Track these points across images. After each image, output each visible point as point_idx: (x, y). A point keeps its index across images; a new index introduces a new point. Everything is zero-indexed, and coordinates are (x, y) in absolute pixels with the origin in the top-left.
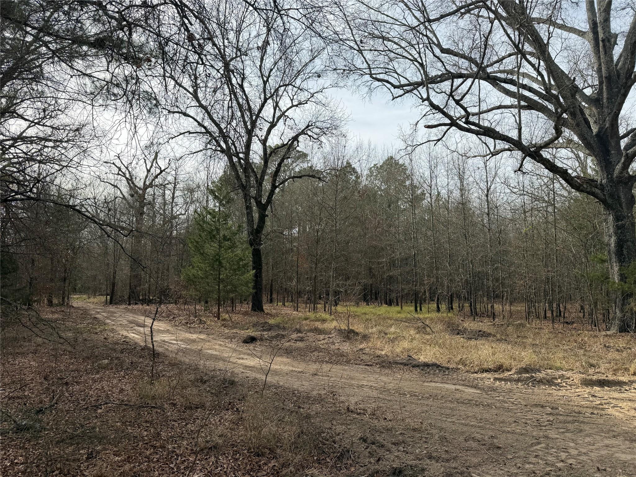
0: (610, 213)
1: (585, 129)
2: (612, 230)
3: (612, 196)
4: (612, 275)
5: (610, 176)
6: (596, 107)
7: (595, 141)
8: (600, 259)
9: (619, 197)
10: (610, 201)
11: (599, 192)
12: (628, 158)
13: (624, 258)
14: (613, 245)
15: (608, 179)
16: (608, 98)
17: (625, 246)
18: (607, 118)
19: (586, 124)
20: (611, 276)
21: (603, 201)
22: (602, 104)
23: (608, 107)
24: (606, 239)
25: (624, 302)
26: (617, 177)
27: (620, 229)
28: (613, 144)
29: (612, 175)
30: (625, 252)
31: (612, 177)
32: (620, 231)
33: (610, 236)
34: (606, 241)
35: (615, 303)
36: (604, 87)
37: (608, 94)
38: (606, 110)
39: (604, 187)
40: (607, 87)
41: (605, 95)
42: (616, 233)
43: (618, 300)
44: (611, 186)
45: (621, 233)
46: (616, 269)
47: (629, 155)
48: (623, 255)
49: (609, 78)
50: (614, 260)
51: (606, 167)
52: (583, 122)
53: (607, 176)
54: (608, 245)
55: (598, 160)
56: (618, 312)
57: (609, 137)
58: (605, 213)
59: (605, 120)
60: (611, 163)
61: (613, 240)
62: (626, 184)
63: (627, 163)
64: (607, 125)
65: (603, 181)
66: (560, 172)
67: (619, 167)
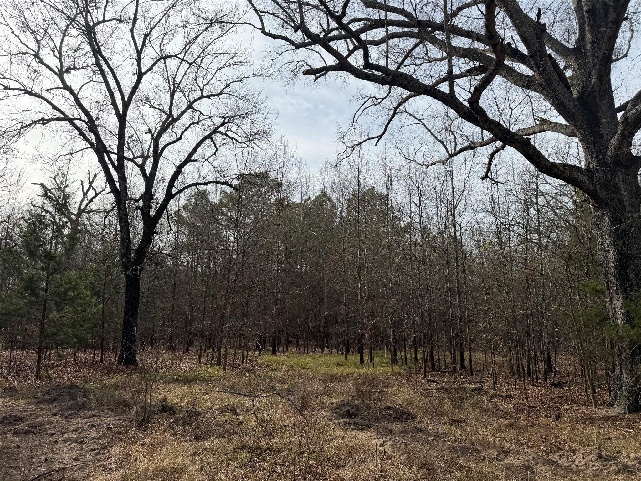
0: (604, 214)
1: (560, 88)
2: (608, 241)
3: (605, 186)
4: (613, 314)
5: (601, 157)
6: (576, 58)
7: (575, 105)
8: (593, 289)
9: (617, 188)
10: (602, 194)
11: (585, 179)
12: (627, 124)
13: (631, 286)
14: (611, 265)
15: (598, 160)
16: (592, 43)
17: (631, 266)
18: (594, 71)
19: (562, 81)
20: (611, 316)
21: (593, 195)
22: (585, 53)
23: (594, 55)
24: (600, 255)
25: (633, 359)
26: (612, 157)
27: (622, 238)
28: (604, 108)
29: (604, 154)
30: (632, 276)
31: (604, 158)
32: (621, 242)
33: (607, 251)
34: (600, 259)
35: (620, 360)
36: (587, 28)
37: (592, 37)
38: (590, 60)
39: (593, 175)
40: (591, 26)
41: (588, 38)
42: (615, 246)
43: (624, 354)
44: (604, 171)
45: (623, 244)
46: (619, 303)
47: (630, 120)
48: (628, 280)
49: (592, 12)
50: (614, 288)
51: (594, 143)
52: (557, 78)
53: (597, 156)
54: (604, 264)
55: (582, 134)
56: (626, 376)
57: (597, 98)
58: (596, 213)
59: (590, 75)
60: (602, 136)
61: (611, 255)
62: (627, 167)
63: (627, 134)
64: (594, 81)
65: (591, 165)
66: (519, 142)
67: (615, 141)
